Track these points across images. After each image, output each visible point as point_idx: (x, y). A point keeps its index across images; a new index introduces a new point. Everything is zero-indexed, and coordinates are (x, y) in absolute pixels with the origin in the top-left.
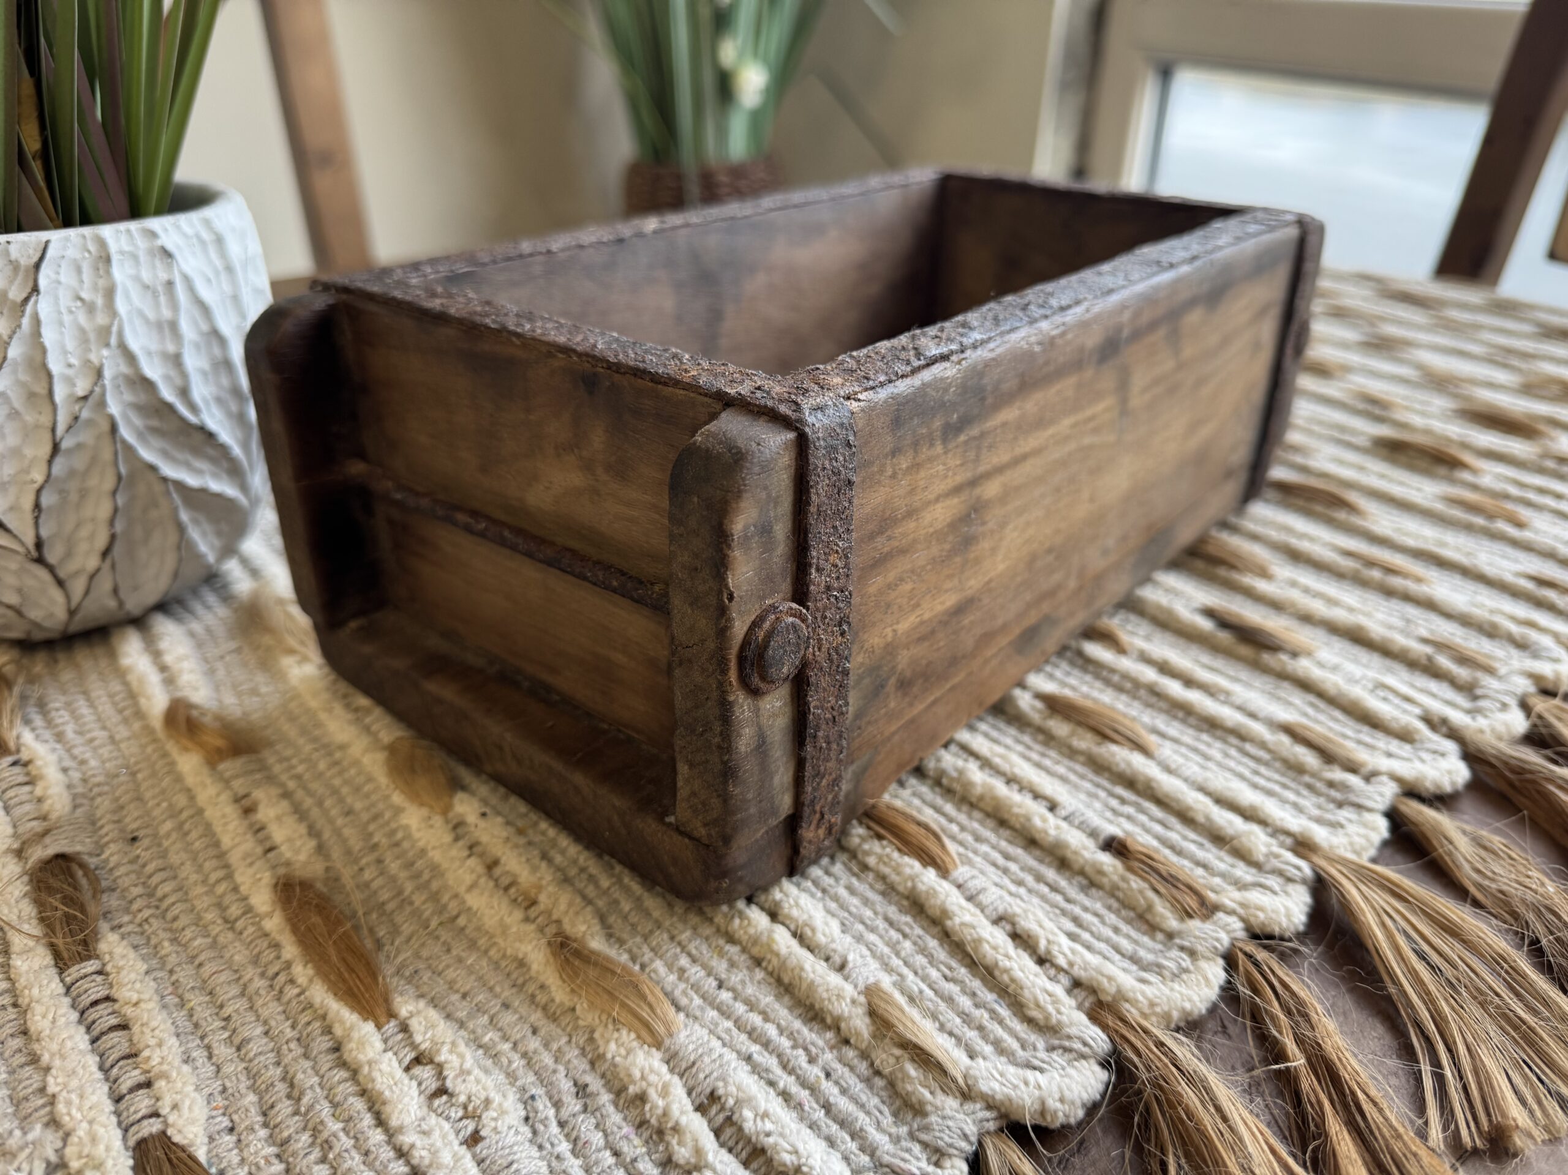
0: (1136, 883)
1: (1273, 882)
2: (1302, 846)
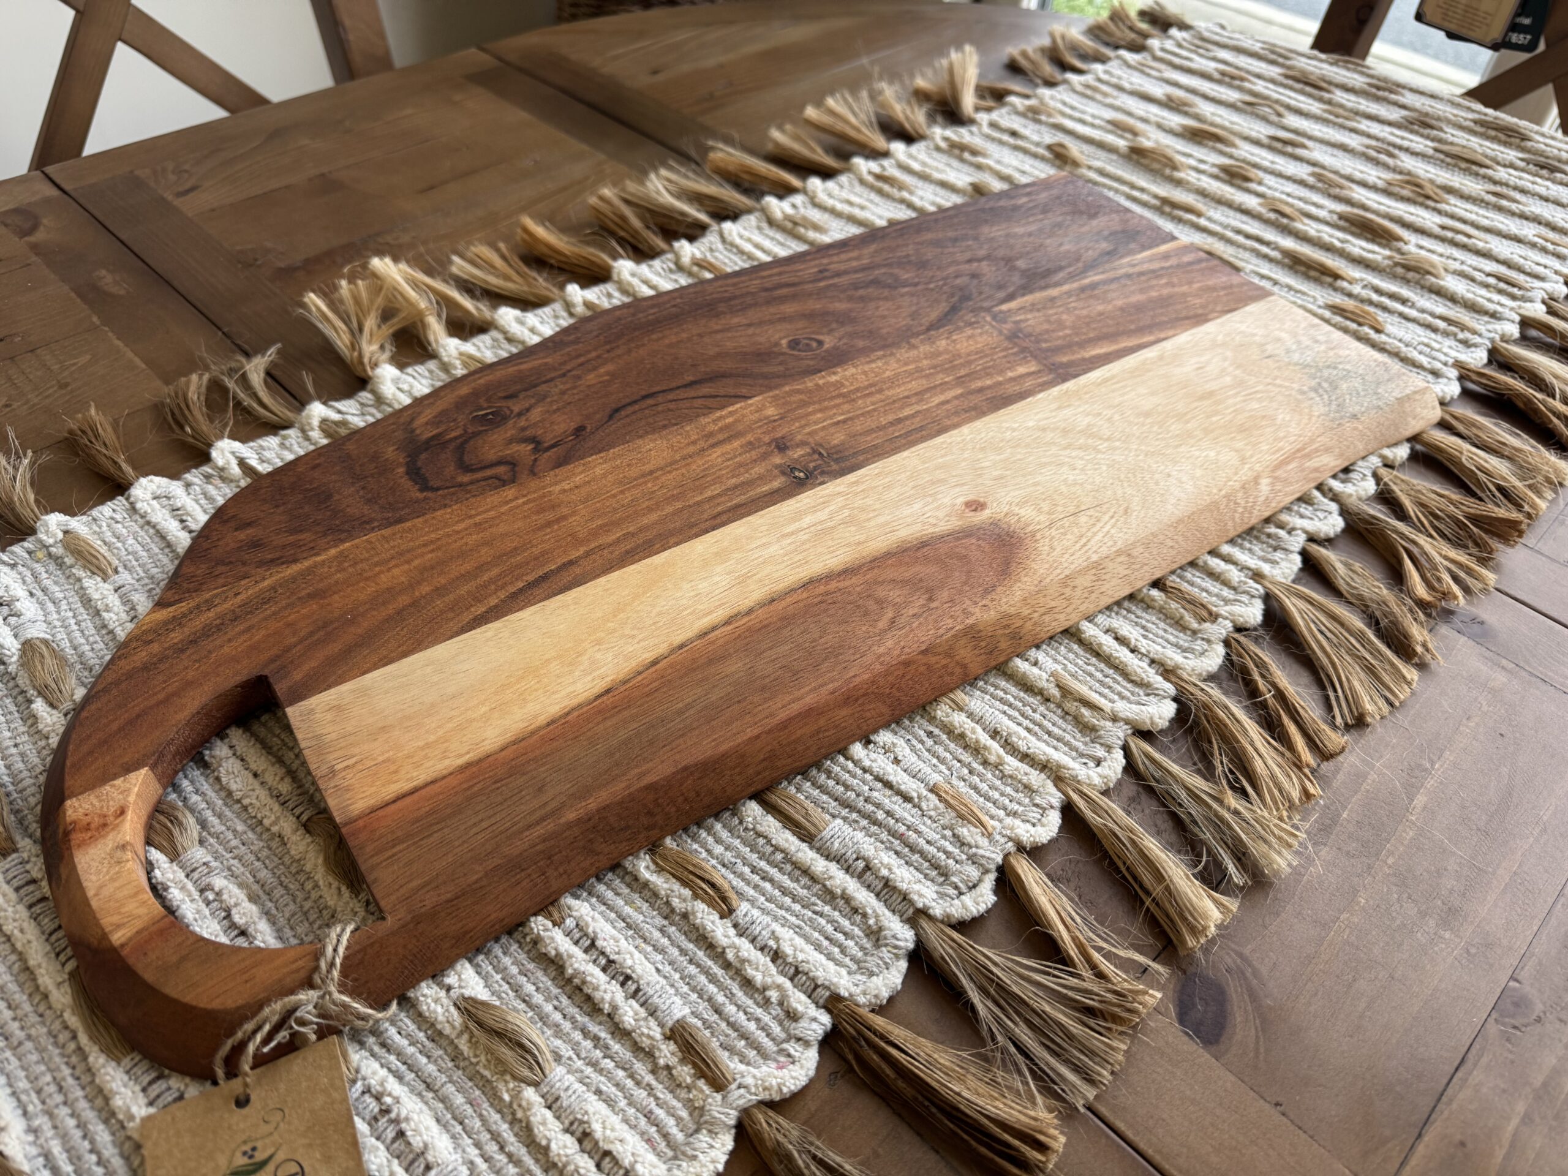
0: (1174, 605)
1: (1245, 598)
2: (1257, 576)
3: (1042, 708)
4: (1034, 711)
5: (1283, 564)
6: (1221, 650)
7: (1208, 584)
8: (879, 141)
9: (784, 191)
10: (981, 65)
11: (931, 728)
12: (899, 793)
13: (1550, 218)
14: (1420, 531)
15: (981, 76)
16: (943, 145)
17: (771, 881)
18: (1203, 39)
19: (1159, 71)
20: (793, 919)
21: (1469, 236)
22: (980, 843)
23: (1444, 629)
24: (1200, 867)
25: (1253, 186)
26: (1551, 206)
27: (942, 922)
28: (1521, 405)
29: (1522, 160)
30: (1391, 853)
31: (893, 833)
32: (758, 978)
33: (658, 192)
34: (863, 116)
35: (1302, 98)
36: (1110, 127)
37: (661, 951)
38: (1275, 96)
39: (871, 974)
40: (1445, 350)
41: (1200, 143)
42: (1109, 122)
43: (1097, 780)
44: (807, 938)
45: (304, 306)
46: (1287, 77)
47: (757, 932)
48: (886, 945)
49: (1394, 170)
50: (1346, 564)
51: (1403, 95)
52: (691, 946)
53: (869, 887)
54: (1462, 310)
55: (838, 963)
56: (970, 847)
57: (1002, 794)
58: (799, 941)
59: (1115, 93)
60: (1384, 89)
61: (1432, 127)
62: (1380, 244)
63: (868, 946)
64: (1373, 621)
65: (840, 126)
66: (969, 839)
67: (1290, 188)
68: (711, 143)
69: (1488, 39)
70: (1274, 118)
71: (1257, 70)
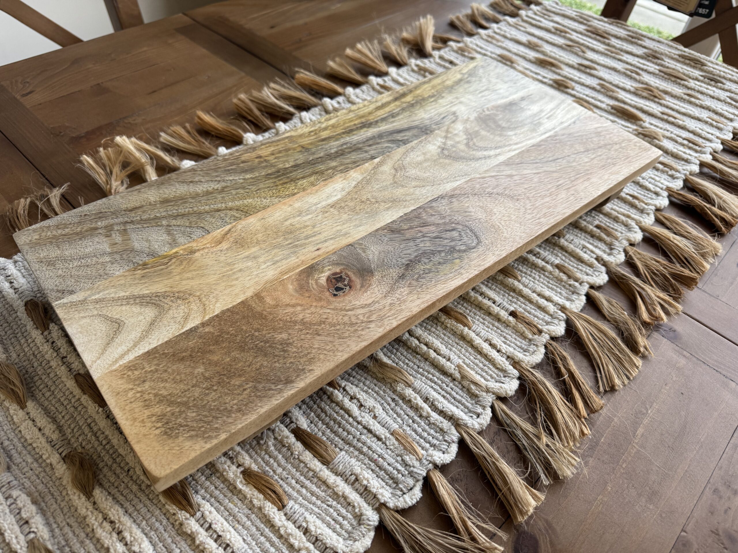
0: (520, 325)
1: (556, 321)
2: (563, 309)
3: (451, 384)
4: (447, 386)
5: (577, 302)
6: (543, 350)
7: (539, 313)
8: (383, 66)
9: (333, 95)
10: (436, 25)
11: (394, 397)
12: (375, 436)
13: (715, 108)
14: (645, 282)
15: (436, 31)
16: (416, 68)
17: (306, 488)
18: (547, 10)
19: (525, 28)
20: (316, 510)
21: (675, 118)
22: (415, 465)
23: (655, 335)
24: (527, 475)
25: (570, 91)
26: (715, 101)
27: (393, 510)
28: (699, 210)
29: (702, 76)
30: (625, 461)
31: (371, 459)
32: (296, 544)
33: (268, 97)
34: (375, 54)
35: (595, 42)
36: (499, 58)
37: (247, 529)
38: (582, 41)
39: (355, 540)
40: (662, 181)
41: (544, 67)
42: (499, 56)
43: (477, 426)
44: (323, 521)
45: (81, 162)
46: (588, 31)
47: (297, 518)
48: (363, 524)
49: (640, 82)
50: (609, 302)
51: (644, 41)
52: (262, 526)
53: (357, 490)
54: (671, 158)
55: (339, 535)
56: (410, 467)
57: (429, 434)
58: (319, 522)
59: (503, 39)
60: (635, 38)
61: (658, 58)
62: (631, 122)
63: (355, 523)
64: (621, 333)
65: (364, 59)
66: (410, 463)
67: (588, 91)
68: (297, 69)
69: (688, 11)
70: (581, 54)
71: (574, 27)
